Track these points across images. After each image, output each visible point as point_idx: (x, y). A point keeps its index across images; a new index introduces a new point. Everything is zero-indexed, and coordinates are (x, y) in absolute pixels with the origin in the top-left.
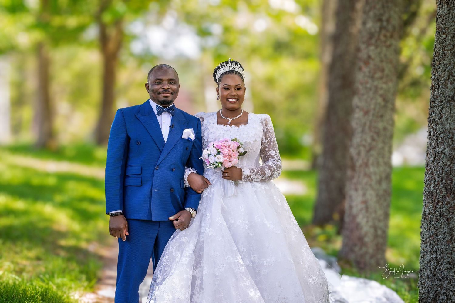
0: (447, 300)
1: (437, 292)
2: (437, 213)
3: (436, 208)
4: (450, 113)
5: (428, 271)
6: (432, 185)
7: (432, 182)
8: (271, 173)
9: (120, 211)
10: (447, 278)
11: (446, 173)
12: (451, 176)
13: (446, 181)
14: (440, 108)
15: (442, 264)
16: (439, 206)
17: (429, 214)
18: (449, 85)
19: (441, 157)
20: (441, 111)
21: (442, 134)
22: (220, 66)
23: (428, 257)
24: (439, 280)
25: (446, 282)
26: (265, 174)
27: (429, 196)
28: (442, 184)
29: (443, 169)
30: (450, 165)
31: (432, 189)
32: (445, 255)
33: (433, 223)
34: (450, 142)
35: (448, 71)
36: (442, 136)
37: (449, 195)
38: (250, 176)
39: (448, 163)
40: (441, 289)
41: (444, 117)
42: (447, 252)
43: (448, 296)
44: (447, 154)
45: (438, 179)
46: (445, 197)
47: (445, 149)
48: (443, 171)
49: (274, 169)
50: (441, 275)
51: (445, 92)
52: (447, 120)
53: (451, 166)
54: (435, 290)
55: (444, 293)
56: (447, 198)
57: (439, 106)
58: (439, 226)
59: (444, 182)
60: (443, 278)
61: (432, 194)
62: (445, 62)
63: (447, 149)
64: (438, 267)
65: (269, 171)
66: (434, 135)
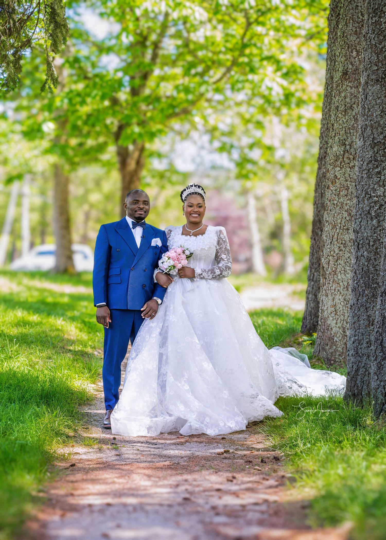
0: (365, 372)
1: (359, 366)
2: (359, 304)
3: (358, 300)
4: (367, 224)
5: (353, 350)
6: (356, 282)
7: (355, 279)
8: (220, 272)
9: (105, 303)
10: (366, 355)
11: (365, 272)
12: (369, 274)
13: (365, 278)
14: (360, 220)
15: (362, 344)
16: (360, 298)
17: (354, 305)
18: (366, 201)
19: (361, 259)
20: (361, 222)
21: (362, 241)
22: (186, 189)
23: (352, 339)
24: (360, 357)
25: (365, 358)
26: (215, 273)
27: (353, 290)
28: (362, 280)
29: (362, 269)
30: (367, 265)
31: (355, 285)
32: (364, 337)
33: (356, 312)
34: (367, 247)
35: (365, 190)
36: (361, 242)
37: (367, 289)
38: (202, 274)
39: (366, 264)
40: (362, 364)
41: (363, 227)
42: (365, 334)
43: (366, 369)
44: (366, 257)
45: (359, 276)
46: (364, 291)
47: (364, 252)
48: (363, 270)
49: (223, 269)
50: (361, 352)
51: (363, 207)
52: (365, 229)
53: (369, 266)
54: (357, 364)
55: (363, 367)
56: (366, 291)
57: (359, 218)
58: (360, 314)
59: (364, 279)
60: (363, 355)
61: (355, 289)
62: (363, 183)
63: (365, 252)
64: (360, 347)
65: (219, 271)
66: (356, 242)
